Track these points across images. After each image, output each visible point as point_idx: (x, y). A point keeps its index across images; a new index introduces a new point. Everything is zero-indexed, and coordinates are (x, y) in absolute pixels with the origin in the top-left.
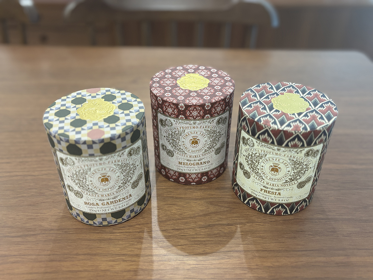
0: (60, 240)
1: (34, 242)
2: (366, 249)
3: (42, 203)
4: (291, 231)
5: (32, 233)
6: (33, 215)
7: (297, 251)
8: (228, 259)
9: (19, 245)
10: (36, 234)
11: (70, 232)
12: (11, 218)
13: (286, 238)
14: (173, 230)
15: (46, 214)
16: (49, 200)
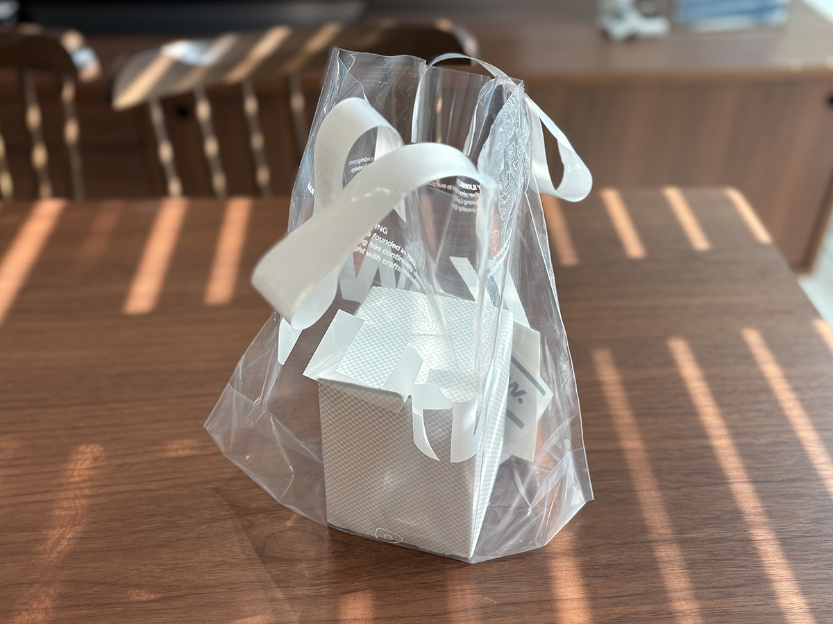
0: (224, 603)
1: (183, 608)
2: (716, 587)
3: (178, 540)
4: (600, 565)
5: (176, 593)
6: (170, 562)
7: (608, 598)
8: (500, 617)
9: (161, 616)
10: (183, 595)
11: (240, 589)
12: (133, 570)
13: (592, 577)
14: (408, 574)
15: (190, 561)
16: (189, 535)
